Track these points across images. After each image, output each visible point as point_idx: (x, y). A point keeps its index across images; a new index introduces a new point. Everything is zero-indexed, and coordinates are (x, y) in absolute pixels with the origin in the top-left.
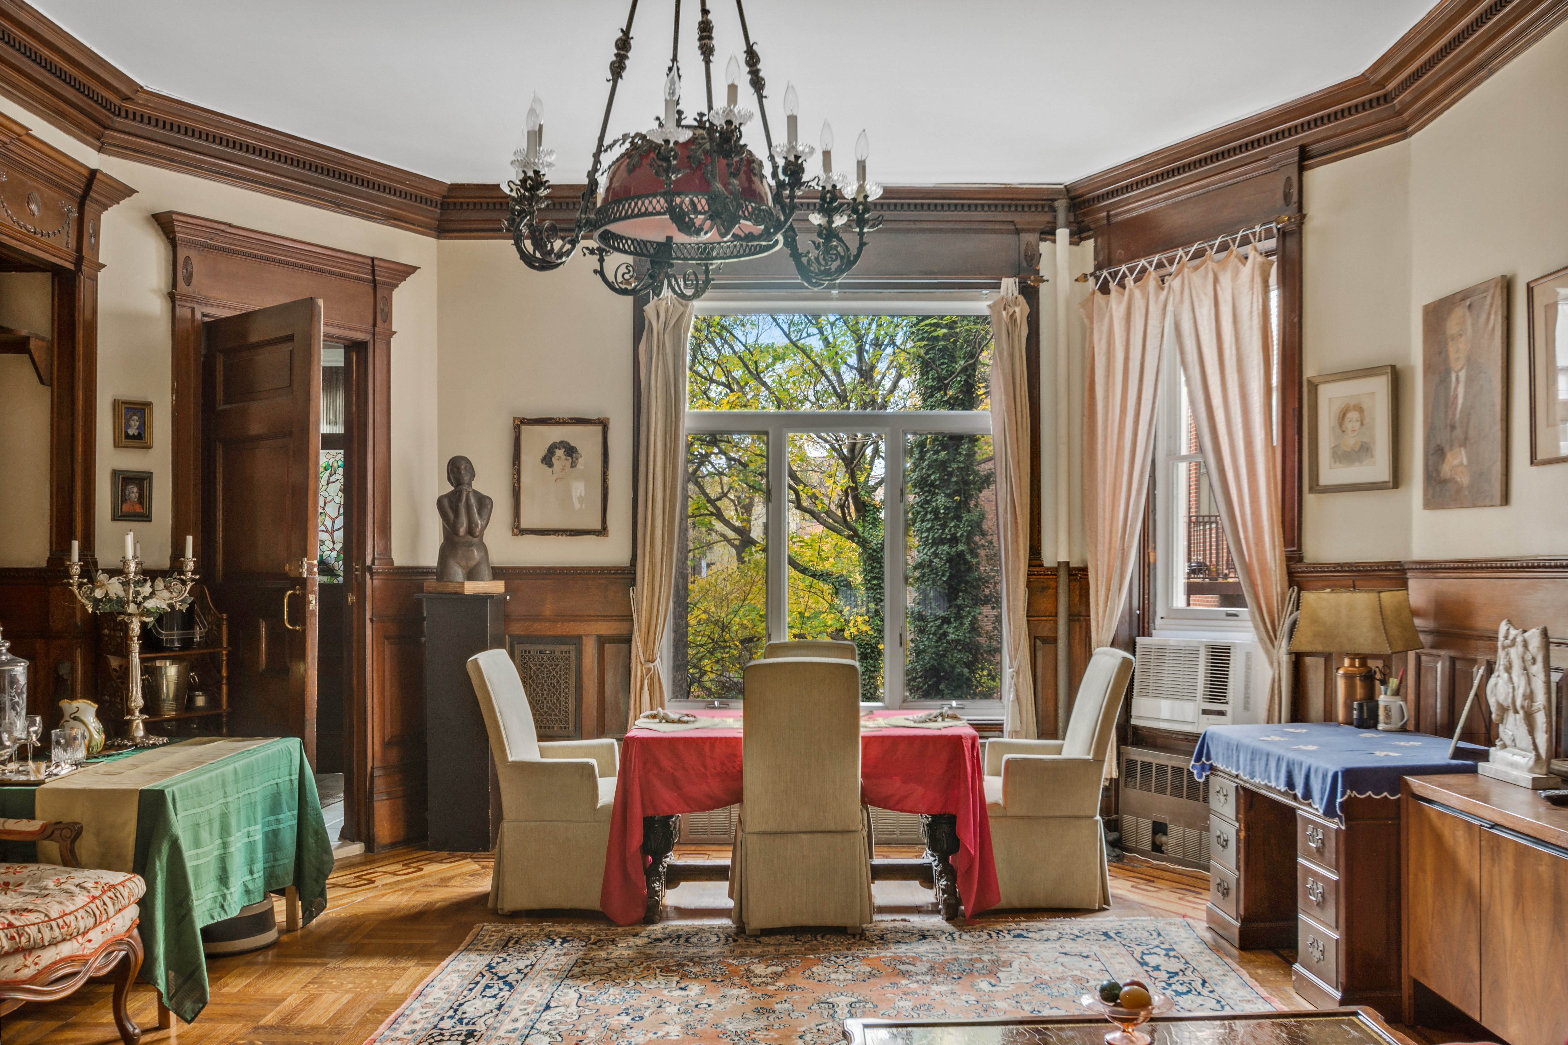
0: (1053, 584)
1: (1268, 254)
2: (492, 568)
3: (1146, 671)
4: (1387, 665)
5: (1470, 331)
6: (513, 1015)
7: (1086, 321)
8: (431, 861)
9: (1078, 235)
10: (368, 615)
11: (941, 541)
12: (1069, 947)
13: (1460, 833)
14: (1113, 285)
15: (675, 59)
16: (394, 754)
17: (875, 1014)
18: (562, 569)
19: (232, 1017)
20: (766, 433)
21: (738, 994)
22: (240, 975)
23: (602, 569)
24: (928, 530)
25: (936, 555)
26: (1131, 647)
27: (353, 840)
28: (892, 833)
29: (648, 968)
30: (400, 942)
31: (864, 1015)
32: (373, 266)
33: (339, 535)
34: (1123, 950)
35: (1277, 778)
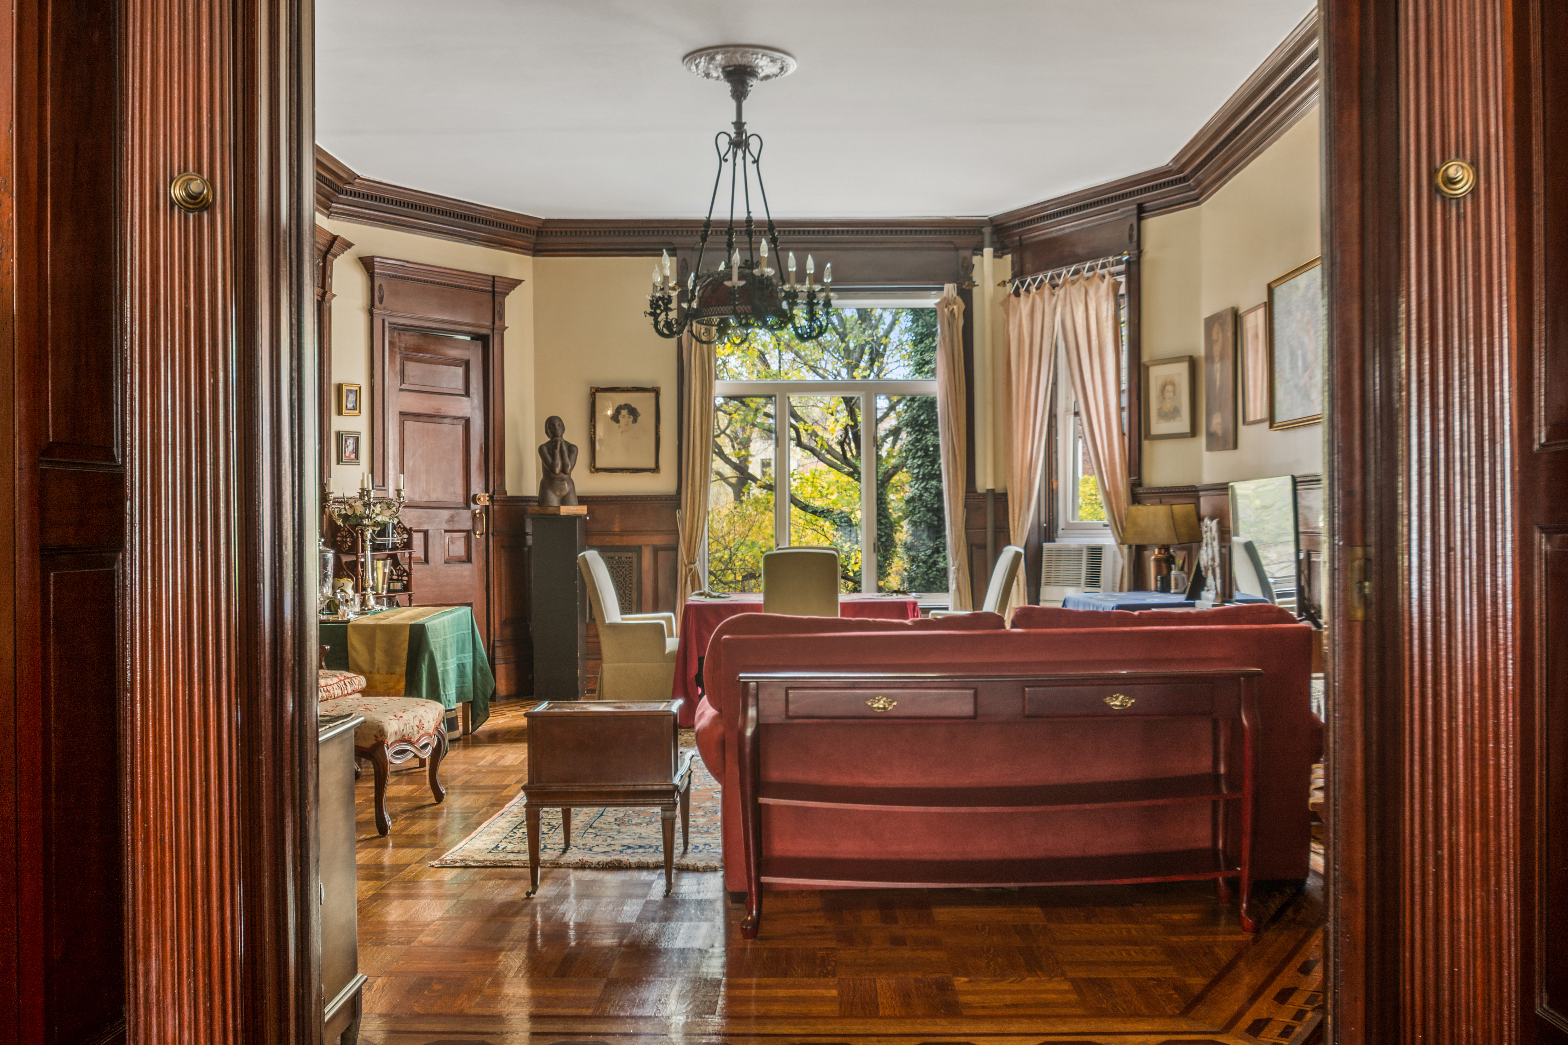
0: (982, 505)
1: (1119, 275)
2: (578, 497)
3: (1050, 567)
5: (1221, 339)
7: (1005, 316)
9: (999, 254)
10: (491, 530)
14: (1022, 291)
16: (511, 631)
18: (626, 497)
20: (774, 397)
23: (656, 497)
24: (919, 466)
26: (1039, 550)
32: (494, 281)
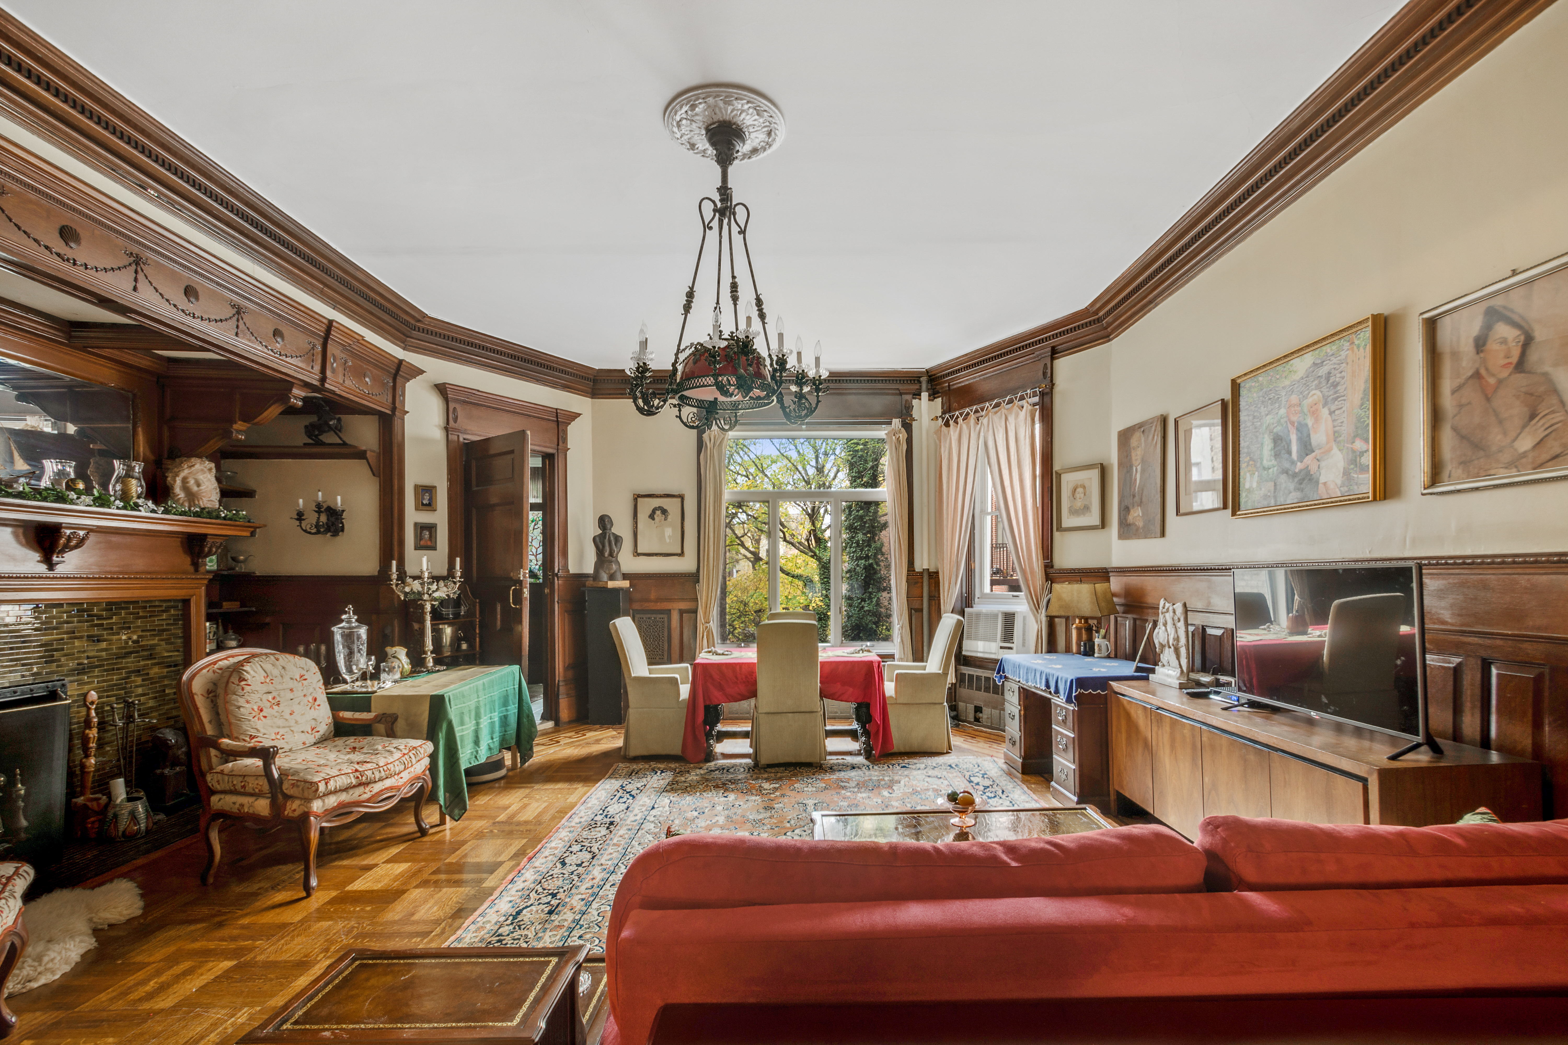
0: (920, 580)
1: (1035, 405)
2: (623, 574)
3: (970, 626)
4: (1099, 623)
5: (1143, 445)
6: (635, 813)
7: (938, 442)
8: (591, 730)
9: (933, 396)
10: (556, 599)
11: (860, 558)
12: (931, 773)
13: (1140, 712)
14: (951, 422)
15: (718, 303)
16: (570, 674)
17: (828, 809)
18: (660, 574)
19: (481, 817)
20: (768, 502)
21: (755, 800)
22: (486, 794)
23: (682, 574)
24: (854, 553)
25: (858, 565)
26: (962, 613)
27: (548, 720)
28: (836, 712)
29: (707, 786)
30: (573, 774)
31: (822, 810)
32: (557, 414)
33: (540, 557)
34: (960, 775)
35: (1041, 683)
